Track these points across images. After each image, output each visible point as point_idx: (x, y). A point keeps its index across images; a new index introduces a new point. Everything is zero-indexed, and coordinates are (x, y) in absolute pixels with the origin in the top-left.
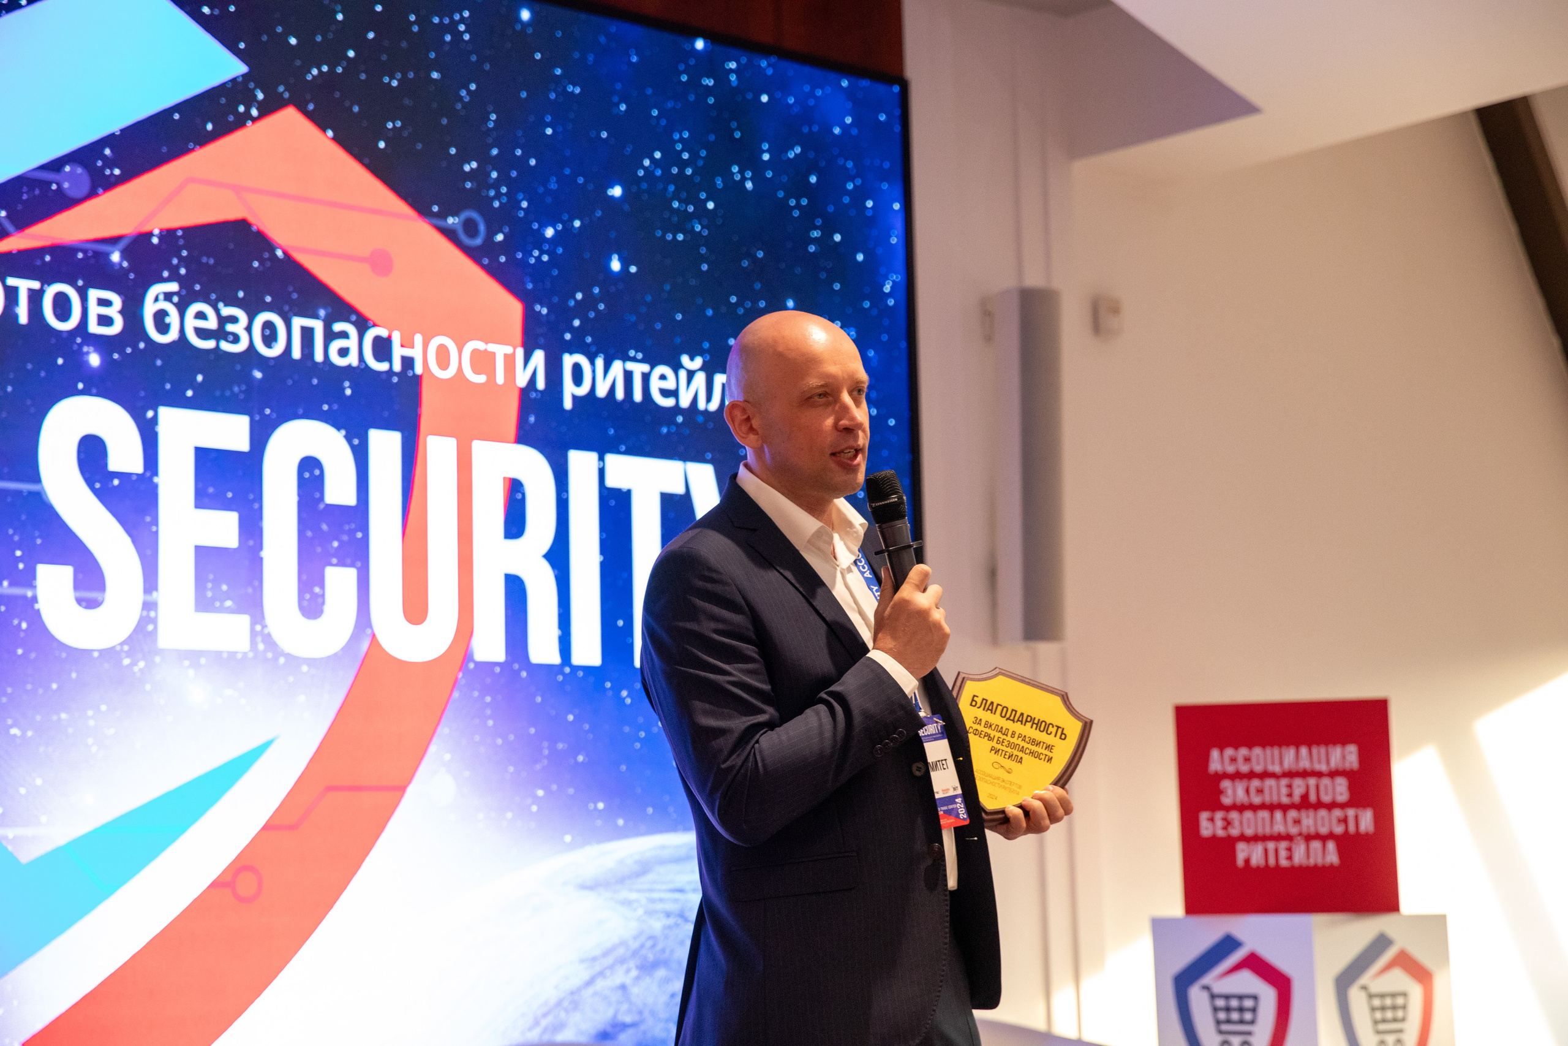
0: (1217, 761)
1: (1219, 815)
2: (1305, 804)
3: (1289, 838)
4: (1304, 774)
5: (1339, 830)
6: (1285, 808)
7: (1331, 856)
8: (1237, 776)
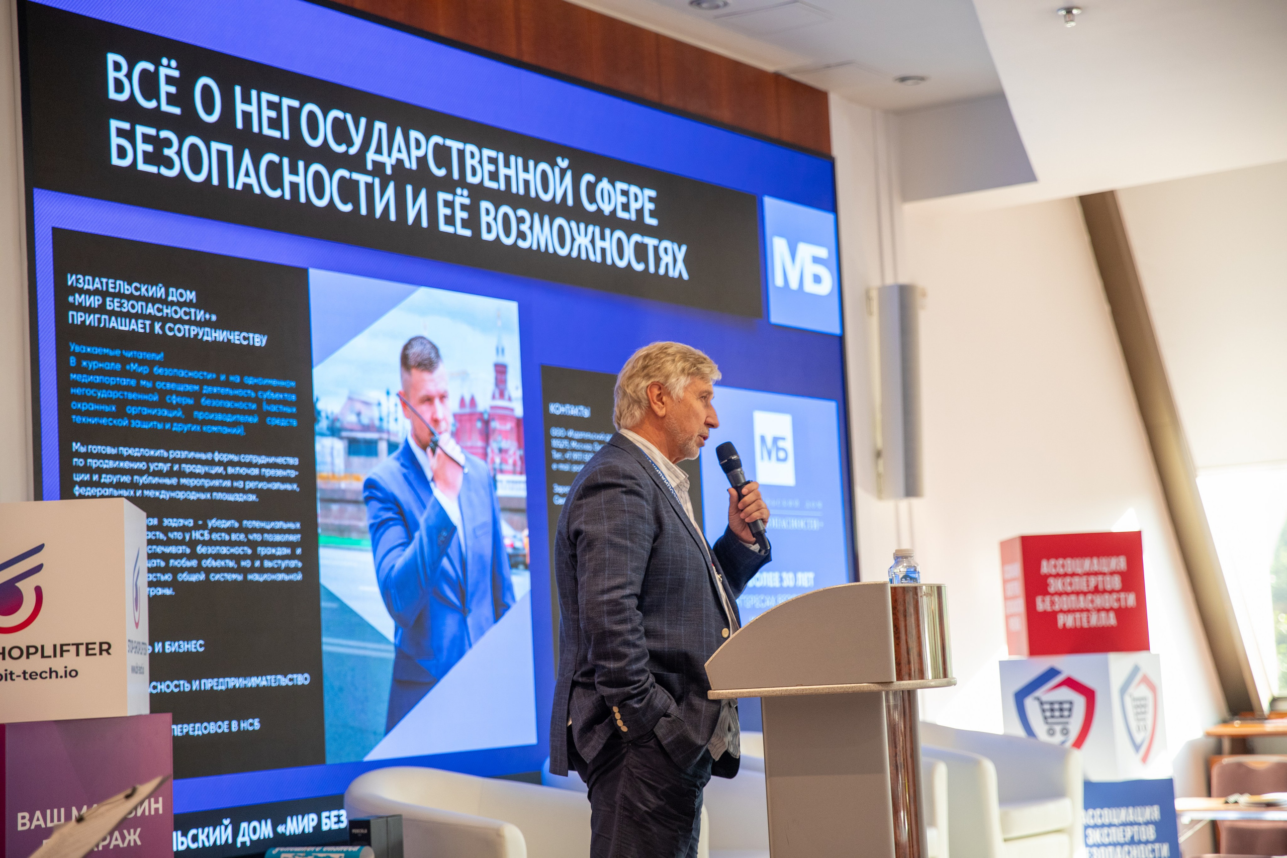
0: (1046, 567)
1: (1048, 598)
2: (1096, 591)
3: (1088, 610)
4: (1096, 574)
5: (1116, 605)
6: (1085, 594)
7: (1112, 620)
8: (1058, 575)
